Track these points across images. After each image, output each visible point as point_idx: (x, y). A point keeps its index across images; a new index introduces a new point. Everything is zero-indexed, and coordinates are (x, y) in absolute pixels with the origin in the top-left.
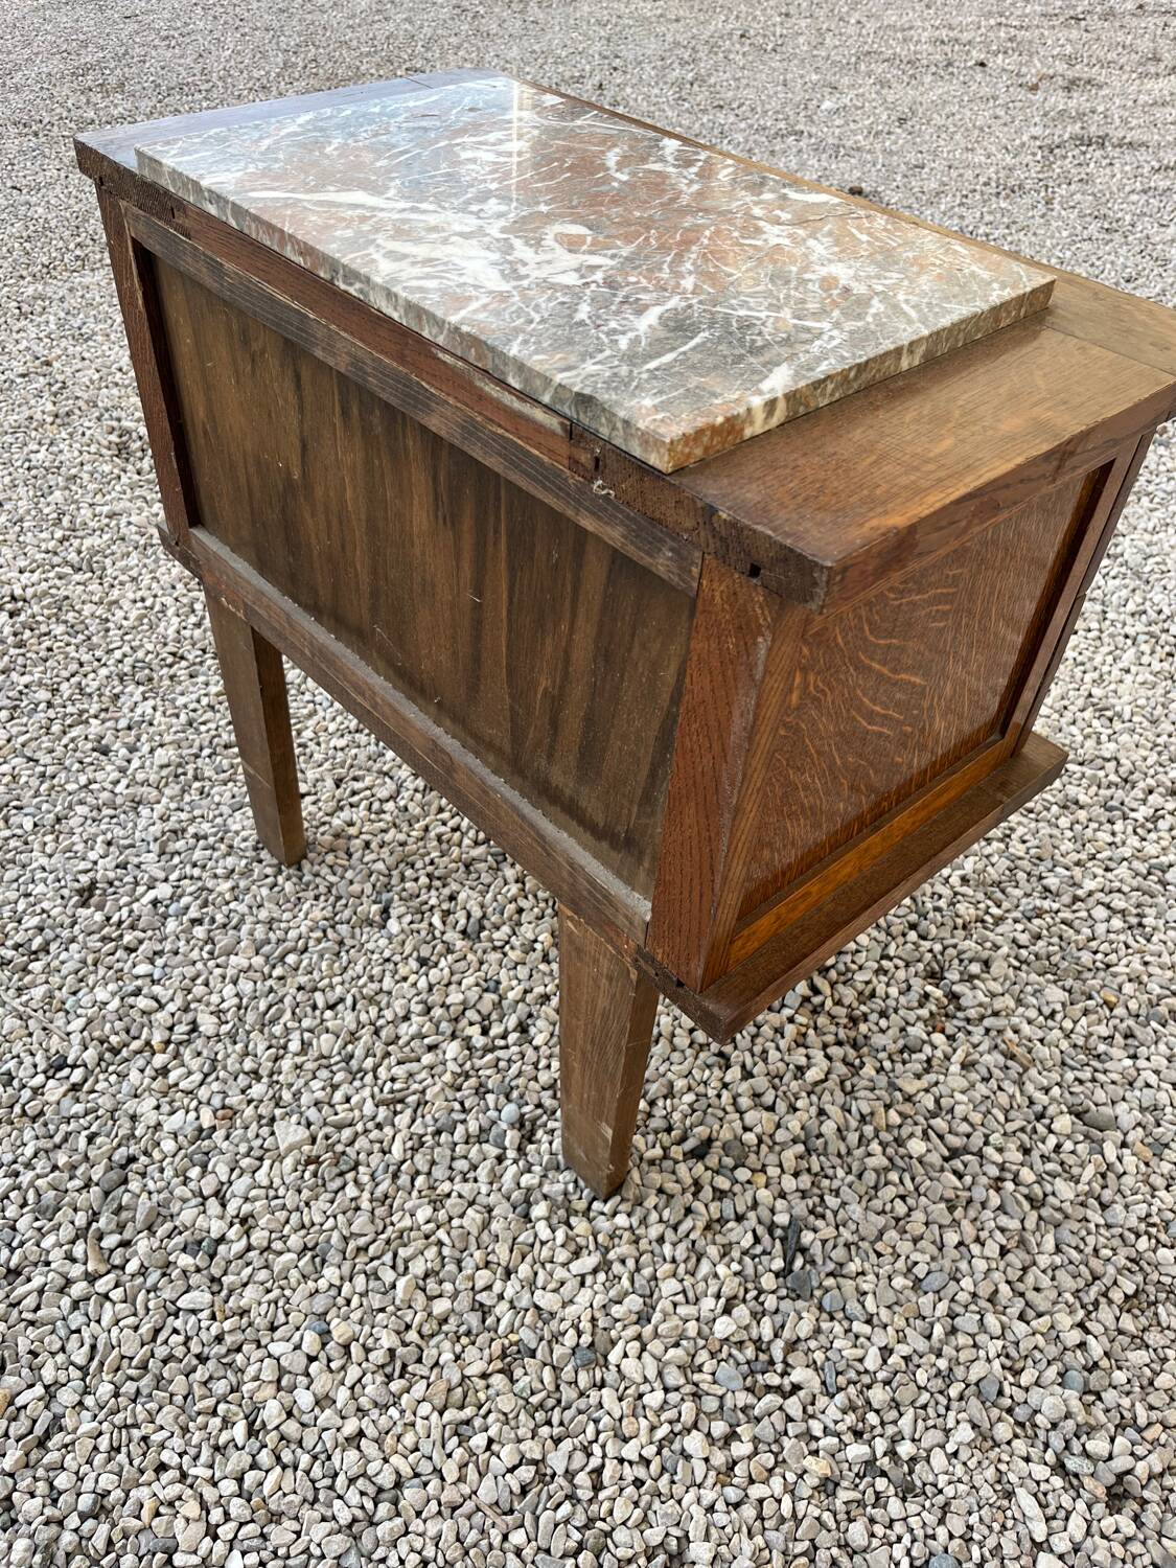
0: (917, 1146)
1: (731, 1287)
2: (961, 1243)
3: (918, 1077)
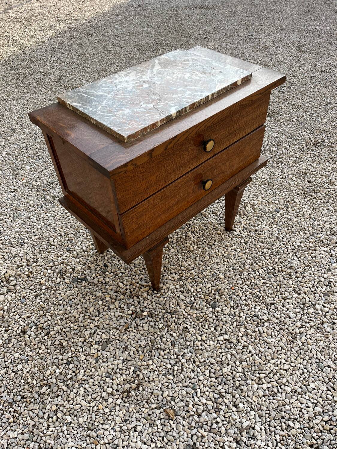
0: (100, 303)
1: (76, 269)
2: (78, 309)
3: (120, 307)
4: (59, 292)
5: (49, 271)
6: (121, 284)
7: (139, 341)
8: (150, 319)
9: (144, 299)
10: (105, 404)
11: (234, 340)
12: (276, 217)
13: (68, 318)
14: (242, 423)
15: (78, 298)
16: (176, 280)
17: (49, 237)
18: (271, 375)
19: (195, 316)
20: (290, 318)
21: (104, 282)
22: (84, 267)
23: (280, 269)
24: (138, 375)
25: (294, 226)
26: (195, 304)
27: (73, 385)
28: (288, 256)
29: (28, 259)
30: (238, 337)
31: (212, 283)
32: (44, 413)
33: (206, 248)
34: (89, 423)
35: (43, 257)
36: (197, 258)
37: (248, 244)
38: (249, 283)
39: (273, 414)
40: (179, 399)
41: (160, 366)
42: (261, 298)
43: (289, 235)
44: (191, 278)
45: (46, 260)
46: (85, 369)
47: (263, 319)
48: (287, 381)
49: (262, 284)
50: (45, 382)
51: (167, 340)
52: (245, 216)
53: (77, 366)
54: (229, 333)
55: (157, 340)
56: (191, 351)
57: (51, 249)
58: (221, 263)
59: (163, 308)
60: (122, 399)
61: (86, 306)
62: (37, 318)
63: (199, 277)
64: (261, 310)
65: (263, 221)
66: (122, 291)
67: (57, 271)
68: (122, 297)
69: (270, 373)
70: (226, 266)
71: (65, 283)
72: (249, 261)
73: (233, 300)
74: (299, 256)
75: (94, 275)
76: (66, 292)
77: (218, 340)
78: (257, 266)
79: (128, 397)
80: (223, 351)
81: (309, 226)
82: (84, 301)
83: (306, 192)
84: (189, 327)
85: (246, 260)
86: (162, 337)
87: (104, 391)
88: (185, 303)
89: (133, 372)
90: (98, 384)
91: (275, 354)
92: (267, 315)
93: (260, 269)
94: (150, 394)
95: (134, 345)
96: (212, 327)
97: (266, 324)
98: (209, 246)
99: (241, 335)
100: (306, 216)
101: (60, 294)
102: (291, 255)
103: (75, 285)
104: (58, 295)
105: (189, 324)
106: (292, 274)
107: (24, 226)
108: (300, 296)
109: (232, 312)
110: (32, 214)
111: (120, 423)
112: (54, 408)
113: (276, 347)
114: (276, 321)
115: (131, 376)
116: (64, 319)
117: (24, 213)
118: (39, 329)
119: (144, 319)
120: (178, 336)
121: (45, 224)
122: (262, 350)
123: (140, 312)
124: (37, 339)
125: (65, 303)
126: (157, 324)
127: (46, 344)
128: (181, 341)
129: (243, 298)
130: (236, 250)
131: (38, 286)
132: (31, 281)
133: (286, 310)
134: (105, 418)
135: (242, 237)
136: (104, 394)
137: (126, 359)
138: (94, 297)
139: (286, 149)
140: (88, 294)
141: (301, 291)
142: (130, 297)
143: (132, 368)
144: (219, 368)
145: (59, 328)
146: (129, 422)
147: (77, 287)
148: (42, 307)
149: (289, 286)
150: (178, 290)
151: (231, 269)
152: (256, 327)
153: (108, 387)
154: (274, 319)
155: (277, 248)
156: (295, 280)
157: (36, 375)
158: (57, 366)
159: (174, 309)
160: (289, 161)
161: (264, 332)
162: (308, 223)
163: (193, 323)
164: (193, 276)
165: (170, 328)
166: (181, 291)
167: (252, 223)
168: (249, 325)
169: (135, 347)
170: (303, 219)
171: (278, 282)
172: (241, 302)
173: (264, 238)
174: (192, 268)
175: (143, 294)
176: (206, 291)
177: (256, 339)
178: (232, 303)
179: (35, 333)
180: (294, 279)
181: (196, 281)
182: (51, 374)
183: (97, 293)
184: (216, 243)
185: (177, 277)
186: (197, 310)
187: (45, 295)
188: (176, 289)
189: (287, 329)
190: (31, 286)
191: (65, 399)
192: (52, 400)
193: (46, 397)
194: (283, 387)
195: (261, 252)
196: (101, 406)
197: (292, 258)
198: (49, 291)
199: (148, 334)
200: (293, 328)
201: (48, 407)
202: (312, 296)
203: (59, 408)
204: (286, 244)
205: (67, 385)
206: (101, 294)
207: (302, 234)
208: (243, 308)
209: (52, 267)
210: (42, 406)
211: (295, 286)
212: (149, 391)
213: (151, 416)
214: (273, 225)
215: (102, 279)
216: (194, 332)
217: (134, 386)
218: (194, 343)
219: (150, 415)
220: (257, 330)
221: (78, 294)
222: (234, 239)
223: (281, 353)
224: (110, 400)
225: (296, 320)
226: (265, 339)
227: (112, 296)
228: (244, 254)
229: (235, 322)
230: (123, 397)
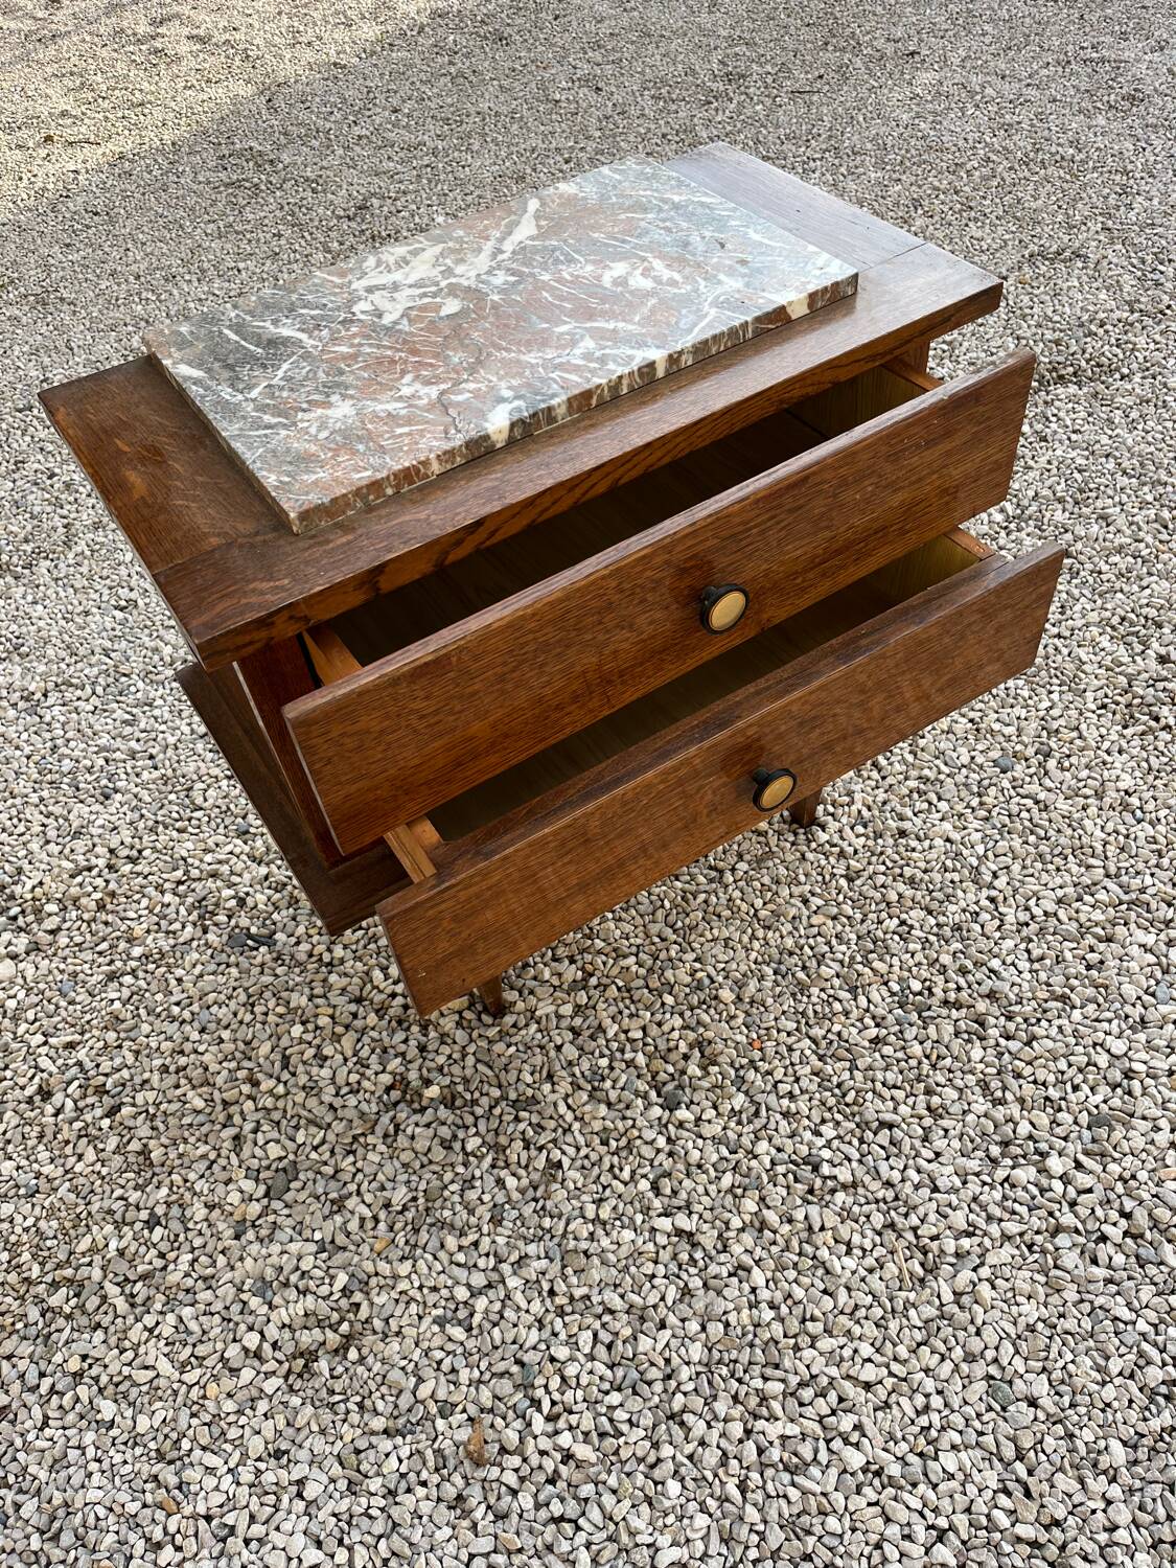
0: (297, 1030)
1: (250, 902)
2: (222, 1041)
3: (356, 1054)
4: (179, 972)
5: (168, 898)
6: (377, 975)
7: (389, 1185)
8: (443, 1112)
9: (443, 1038)
10: (228, 1384)
11: (708, 1239)
12: (992, 791)
13: (185, 1068)
14: (657, 1550)
15: (233, 1004)
16: (565, 986)
17: (195, 777)
18: (807, 1394)
19: (597, 1126)
20: (935, 1189)
21: (326, 957)
22: (278, 895)
23: (952, 996)
24: (358, 1305)
25: (1051, 833)
26: (608, 1084)
27: (149, 1298)
28: (996, 950)
29: (112, 846)
30: (728, 1228)
31: (688, 1014)
32: (42, 1375)
33: (702, 879)
34: (166, 1436)
35: (159, 846)
36: (660, 914)
37: (858, 882)
38: (823, 1032)
39: (776, 1537)
40: (465, 1416)
41: (435, 1289)
42: (850, 1098)
43: (1024, 867)
44: (621, 984)
45: (168, 858)
46: (196, 1253)
47: (835, 1177)
48: (858, 1427)
49: (867, 1044)
50: (69, 1272)
51: (480, 1199)
52: (875, 775)
53: (177, 1236)
54: (697, 1208)
55: (446, 1193)
56: (551, 1254)
57: (189, 820)
58: (740, 942)
59: (494, 1081)
60: (286, 1378)
61: (250, 1036)
62: (94, 1052)
63: (647, 987)
64: (835, 1143)
65: (940, 799)
66: (378, 998)
67: (190, 900)
68: (372, 1019)
69: (802, 1385)
70: (754, 955)
71: (206, 944)
72: (843, 948)
73: (744, 1088)
74: (1036, 953)
75: (301, 930)
76: (201, 976)
77: (653, 1230)
78: (867, 970)
79: (306, 1376)
80: (661, 1270)
81: (1112, 839)
82: (248, 1017)
83: (1137, 701)
84: (566, 1162)
85: (834, 942)
86: (468, 1183)
87: (234, 1340)
88: (574, 1075)
89: (343, 1290)
90: (223, 1312)
91: (843, 1319)
92: (855, 1164)
93: (875, 986)
94: (378, 1378)
95: (368, 1198)
96: (644, 1176)
97: (840, 1197)
98: (714, 874)
99: (741, 1225)
100: (1112, 796)
101: (179, 980)
102: (1009, 944)
103: (233, 958)
104: (173, 982)
105: (571, 1151)
106: (992, 1021)
107: (128, 730)
108: (1000, 1113)
109: (730, 1133)
110: (161, 691)
111: (259, 1459)
112: (74, 1365)
113: (853, 1294)
114: (880, 1195)
115: (334, 1305)
116: (172, 1068)
117: (140, 685)
118: (90, 1091)
119: (423, 1110)
120: (523, 1192)
121: (193, 732)
122: (799, 1293)
123: (415, 1083)
124: (77, 1125)
125: (186, 1015)
126: (461, 1134)
127: (101, 1146)
128: (528, 1210)
129: (784, 1088)
130: (805, 902)
131: (123, 945)
132: (106, 923)
133: (932, 1156)
134: (216, 1431)
135: (842, 854)
136: (233, 1351)
137: (333, 1242)
138: (281, 1010)
139: (1104, 518)
140: (267, 995)
141: (1007, 1094)
142: (400, 1022)
143: (342, 1279)
144: (627, 1332)
145: (151, 1096)
146: (289, 1461)
147: (237, 965)
148: (117, 1018)
149: (966, 1068)
150: (565, 1023)
151: (769, 971)
152: (799, 1202)
153: (251, 1329)
154: (875, 1186)
155: (964, 911)
156: (998, 1045)
157: (49, 1243)
158: (118, 1225)
159: (530, 1092)
160: (1105, 568)
161: (822, 1229)
162: (1110, 827)
163: (583, 1152)
164: (628, 979)
165: (501, 1157)
166: (572, 1029)
167: (895, 803)
168: (776, 1194)
169: (369, 1206)
170: (1092, 811)
171: (928, 1045)
172: (772, 1099)
173: (922, 865)
174: (634, 949)
175: (441, 1021)
176: (659, 1041)
177: (787, 1248)
178: (739, 1100)
179: (75, 1102)
180: (992, 1042)
181: (635, 998)
182: (93, 1250)
183: (295, 996)
184: (743, 866)
185: (571, 973)
186: (609, 1105)
187: (136, 978)
188: (559, 1017)
189: (915, 1229)
190: (104, 940)
191: (113, 1341)
192: (76, 1335)
193: (61, 1322)
194: (837, 1444)
195: (896, 921)
196: (212, 1389)
197: (1009, 960)
198: (151, 967)
199: (423, 1166)
200: (934, 1231)
201: (58, 1358)
202: (1043, 1120)
203: (90, 1366)
204: (1001, 898)
205: (133, 1296)
206: (304, 1001)
207: (1075, 869)
208: (772, 1125)
209: (180, 883)
210: (40, 1349)
211: (989, 1070)
212: (377, 1367)
213: (363, 1455)
214: (970, 818)
215: (322, 948)
216: (579, 1185)
217: (333, 1339)
218: (567, 1224)
219: (358, 1452)
220: (799, 1215)
221: (234, 989)
222: (810, 856)
223: (866, 1318)
224: (247, 1375)
225: (955, 1202)
226: (824, 1253)
227: (338, 1013)
228: (834, 918)
229: (729, 1175)
230: (289, 1372)
